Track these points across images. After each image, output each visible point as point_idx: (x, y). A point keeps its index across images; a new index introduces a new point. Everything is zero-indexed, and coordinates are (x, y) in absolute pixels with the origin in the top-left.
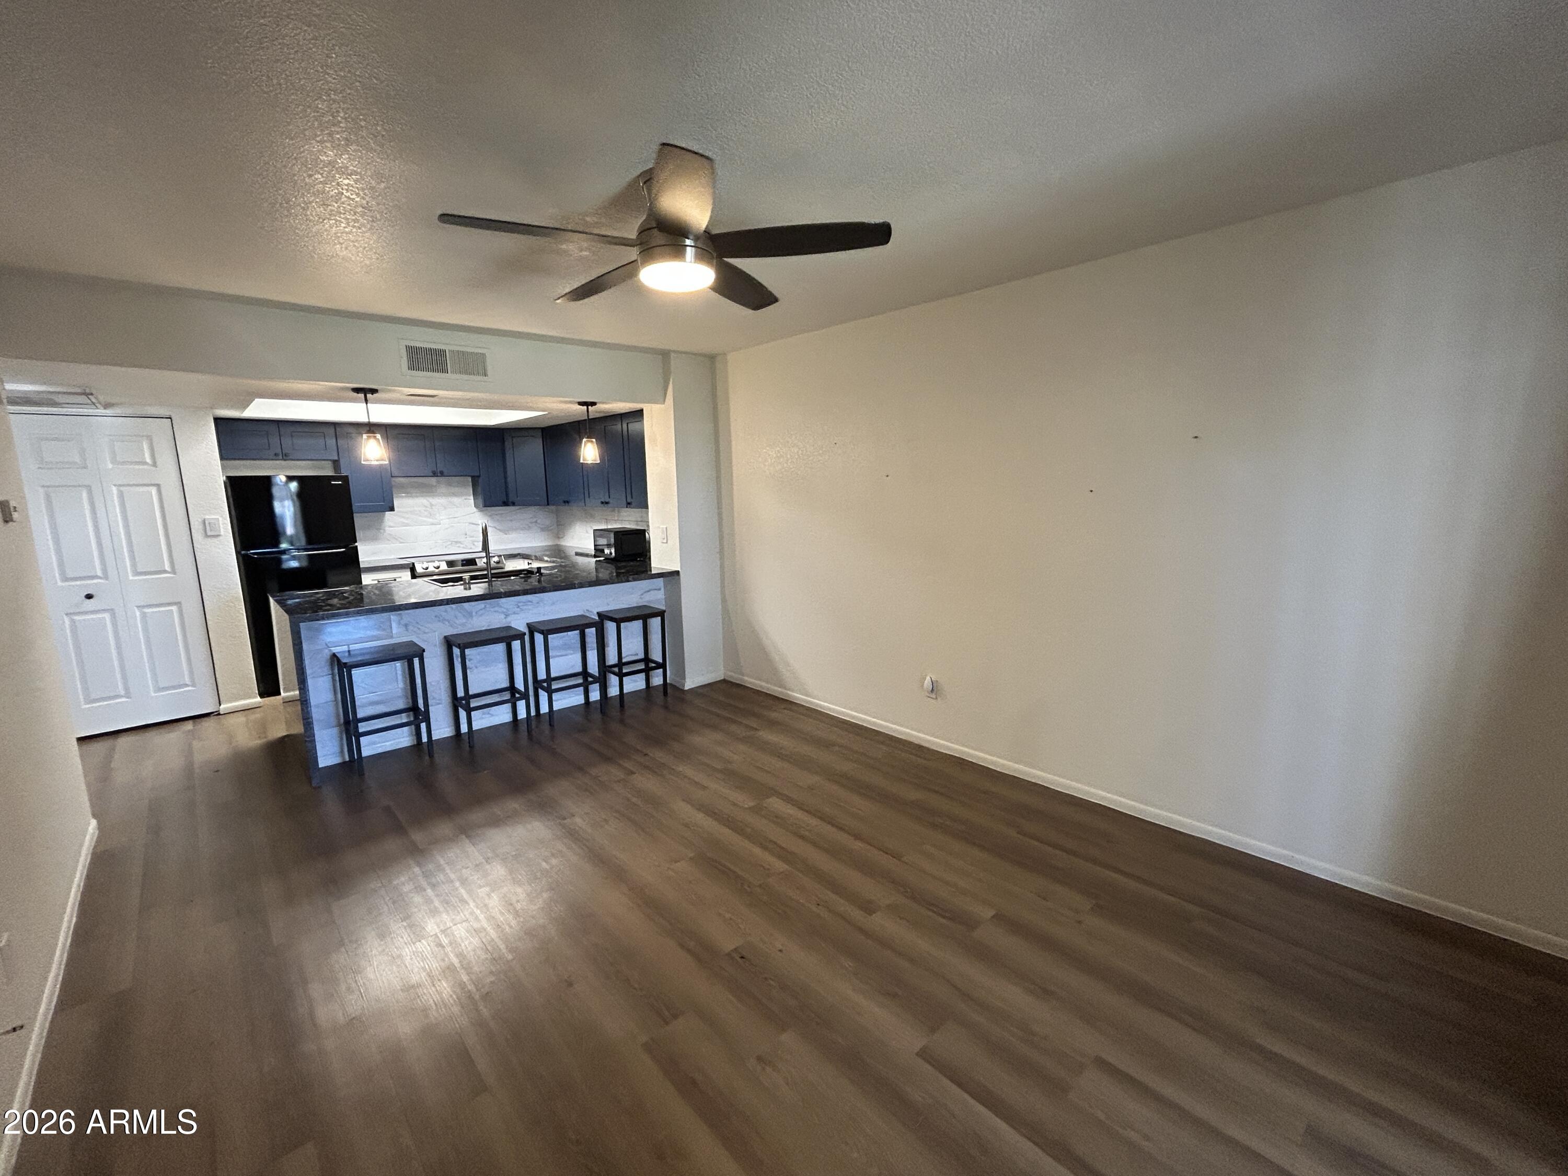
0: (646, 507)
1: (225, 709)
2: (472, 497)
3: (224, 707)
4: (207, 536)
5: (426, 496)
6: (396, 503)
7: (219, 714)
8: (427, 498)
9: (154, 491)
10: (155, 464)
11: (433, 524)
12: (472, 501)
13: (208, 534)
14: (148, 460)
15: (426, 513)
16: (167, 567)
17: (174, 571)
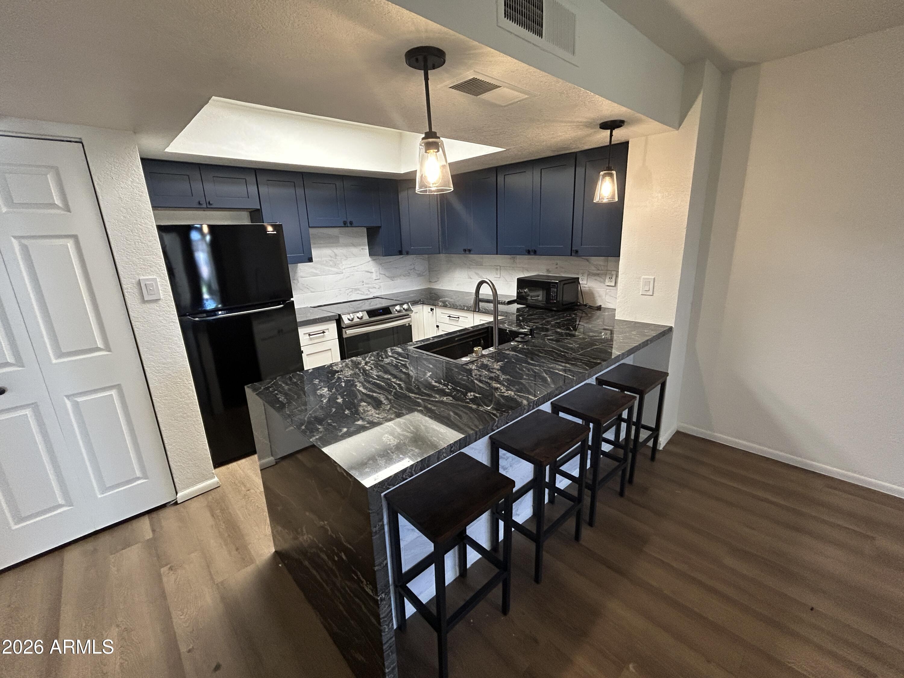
0: (617, 254)
1: (182, 497)
2: (367, 248)
3: (181, 495)
4: (144, 301)
5: (332, 247)
6: (315, 253)
7: (176, 503)
8: (332, 249)
9: (70, 244)
10: (67, 209)
11: (337, 273)
12: (367, 251)
13: (146, 299)
14: (58, 201)
15: (331, 263)
16: (100, 344)
17: (108, 348)
